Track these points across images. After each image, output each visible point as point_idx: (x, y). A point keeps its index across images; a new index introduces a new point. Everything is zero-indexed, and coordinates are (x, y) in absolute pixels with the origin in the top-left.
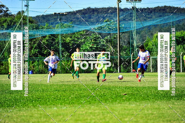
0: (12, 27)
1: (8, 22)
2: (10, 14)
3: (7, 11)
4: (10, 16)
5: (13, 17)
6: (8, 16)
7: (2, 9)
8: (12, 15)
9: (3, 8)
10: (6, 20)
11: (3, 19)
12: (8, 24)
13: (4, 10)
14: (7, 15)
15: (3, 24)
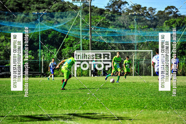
0: (181, 29)
1: (177, 23)
2: (180, 15)
3: (177, 12)
4: (179, 17)
5: (182, 18)
6: (178, 17)
7: (172, 11)
8: (181, 16)
9: (172, 9)
10: (175, 21)
11: (172, 20)
12: (177, 26)
13: (173, 12)
14: (176, 16)
15: (172, 26)
